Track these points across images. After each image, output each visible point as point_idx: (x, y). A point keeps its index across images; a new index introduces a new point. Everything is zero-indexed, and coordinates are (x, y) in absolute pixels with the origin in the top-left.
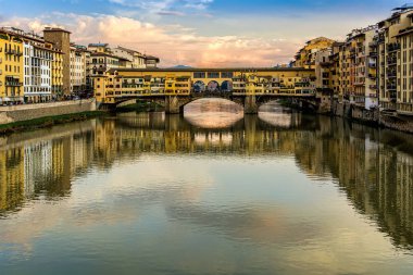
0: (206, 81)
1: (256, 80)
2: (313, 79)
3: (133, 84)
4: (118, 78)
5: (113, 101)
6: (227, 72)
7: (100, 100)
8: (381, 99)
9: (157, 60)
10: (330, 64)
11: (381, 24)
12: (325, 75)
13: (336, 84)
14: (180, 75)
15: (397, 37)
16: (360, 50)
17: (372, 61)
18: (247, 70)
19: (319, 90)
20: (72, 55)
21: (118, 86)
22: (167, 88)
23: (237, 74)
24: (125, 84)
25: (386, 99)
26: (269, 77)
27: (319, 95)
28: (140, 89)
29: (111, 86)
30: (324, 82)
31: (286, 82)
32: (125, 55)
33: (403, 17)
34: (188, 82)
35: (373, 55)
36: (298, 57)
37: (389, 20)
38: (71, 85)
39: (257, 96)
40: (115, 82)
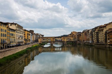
0: (57, 39)
2: (76, 38)
3: (45, 40)
4: (42, 39)
5: (41, 43)
7: (39, 42)
8: (94, 41)
12: (78, 37)
14: (53, 38)
16: (88, 33)
19: (77, 40)
20: (34, 35)
22: (51, 40)
24: (44, 40)
25: (96, 41)
30: (78, 39)
31: (71, 39)
33: (98, 28)
37: (95, 28)
38: (34, 40)
39: (66, 41)
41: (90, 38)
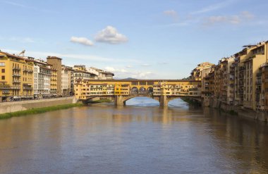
0: (139, 87)
1: (167, 87)
2: (200, 86)
3: (97, 89)
4: (88, 85)
5: (85, 98)
6: (151, 82)
7: (77, 97)
8: (236, 99)
9: (113, 75)
10: (210, 78)
11: (236, 55)
13: (213, 90)
14: (123, 84)
15: (245, 62)
16: (225, 70)
17: (231, 76)
18: (162, 81)
19: (203, 93)
20: (63, 72)
21: (88, 90)
22: (116, 91)
23: (156, 83)
24: (92, 88)
25: (238, 99)
26: (174, 85)
27: (203, 96)
28: (101, 91)
29: (84, 90)
30: (206, 88)
31: (184, 88)
32: (94, 72)
33: (249, 51)
34: (128, 88)
35: (232, 73)
36: (192, 74)
38: (62, 89)
39: (167, 96)
40: (86, 87)
41: (229, 89)
